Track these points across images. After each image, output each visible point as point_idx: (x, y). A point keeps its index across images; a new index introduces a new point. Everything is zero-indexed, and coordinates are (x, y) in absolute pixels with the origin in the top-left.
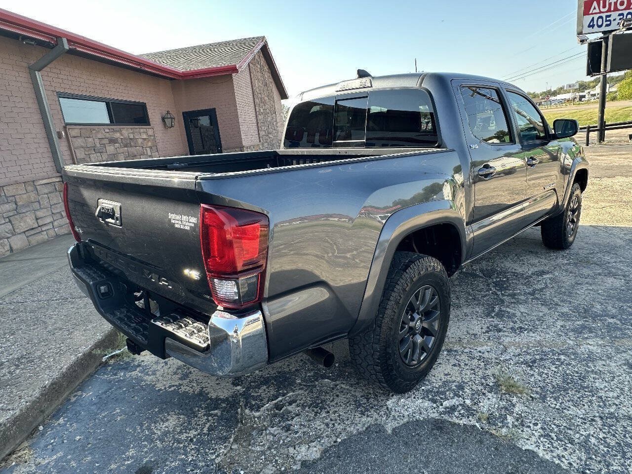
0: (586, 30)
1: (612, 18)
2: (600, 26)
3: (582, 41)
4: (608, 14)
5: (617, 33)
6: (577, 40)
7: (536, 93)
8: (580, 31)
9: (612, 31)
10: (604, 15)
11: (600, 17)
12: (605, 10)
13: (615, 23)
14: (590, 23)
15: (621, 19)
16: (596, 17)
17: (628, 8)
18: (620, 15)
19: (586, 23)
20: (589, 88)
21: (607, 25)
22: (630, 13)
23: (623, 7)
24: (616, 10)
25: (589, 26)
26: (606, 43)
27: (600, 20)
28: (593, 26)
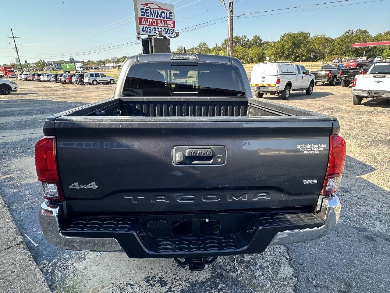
0: (141, 32)
1: (151, 29)
2: (147, 32)
3: (138, 38)
4: (150, 26)
5: (155, 37)
6: (136, 37)
7: (93, 61)
8: (138, 32)
9: (152, 36)
10: (148, 26)
11: (146, 27)
12: (148, 24)
13: (153, 32)
14: (142, 29)
15: (155, 30)
16: (145, 26)
17: (157, 25)
18: (154, 28)
19: (141, 29)
20: (121, 62)
21: (150, 32)
22: (158, 28)
23: (155, 24)
24: (152, 25)
25: (142, 31)
26: (150, 41)
27: (146, 29)
28: (144, 31)
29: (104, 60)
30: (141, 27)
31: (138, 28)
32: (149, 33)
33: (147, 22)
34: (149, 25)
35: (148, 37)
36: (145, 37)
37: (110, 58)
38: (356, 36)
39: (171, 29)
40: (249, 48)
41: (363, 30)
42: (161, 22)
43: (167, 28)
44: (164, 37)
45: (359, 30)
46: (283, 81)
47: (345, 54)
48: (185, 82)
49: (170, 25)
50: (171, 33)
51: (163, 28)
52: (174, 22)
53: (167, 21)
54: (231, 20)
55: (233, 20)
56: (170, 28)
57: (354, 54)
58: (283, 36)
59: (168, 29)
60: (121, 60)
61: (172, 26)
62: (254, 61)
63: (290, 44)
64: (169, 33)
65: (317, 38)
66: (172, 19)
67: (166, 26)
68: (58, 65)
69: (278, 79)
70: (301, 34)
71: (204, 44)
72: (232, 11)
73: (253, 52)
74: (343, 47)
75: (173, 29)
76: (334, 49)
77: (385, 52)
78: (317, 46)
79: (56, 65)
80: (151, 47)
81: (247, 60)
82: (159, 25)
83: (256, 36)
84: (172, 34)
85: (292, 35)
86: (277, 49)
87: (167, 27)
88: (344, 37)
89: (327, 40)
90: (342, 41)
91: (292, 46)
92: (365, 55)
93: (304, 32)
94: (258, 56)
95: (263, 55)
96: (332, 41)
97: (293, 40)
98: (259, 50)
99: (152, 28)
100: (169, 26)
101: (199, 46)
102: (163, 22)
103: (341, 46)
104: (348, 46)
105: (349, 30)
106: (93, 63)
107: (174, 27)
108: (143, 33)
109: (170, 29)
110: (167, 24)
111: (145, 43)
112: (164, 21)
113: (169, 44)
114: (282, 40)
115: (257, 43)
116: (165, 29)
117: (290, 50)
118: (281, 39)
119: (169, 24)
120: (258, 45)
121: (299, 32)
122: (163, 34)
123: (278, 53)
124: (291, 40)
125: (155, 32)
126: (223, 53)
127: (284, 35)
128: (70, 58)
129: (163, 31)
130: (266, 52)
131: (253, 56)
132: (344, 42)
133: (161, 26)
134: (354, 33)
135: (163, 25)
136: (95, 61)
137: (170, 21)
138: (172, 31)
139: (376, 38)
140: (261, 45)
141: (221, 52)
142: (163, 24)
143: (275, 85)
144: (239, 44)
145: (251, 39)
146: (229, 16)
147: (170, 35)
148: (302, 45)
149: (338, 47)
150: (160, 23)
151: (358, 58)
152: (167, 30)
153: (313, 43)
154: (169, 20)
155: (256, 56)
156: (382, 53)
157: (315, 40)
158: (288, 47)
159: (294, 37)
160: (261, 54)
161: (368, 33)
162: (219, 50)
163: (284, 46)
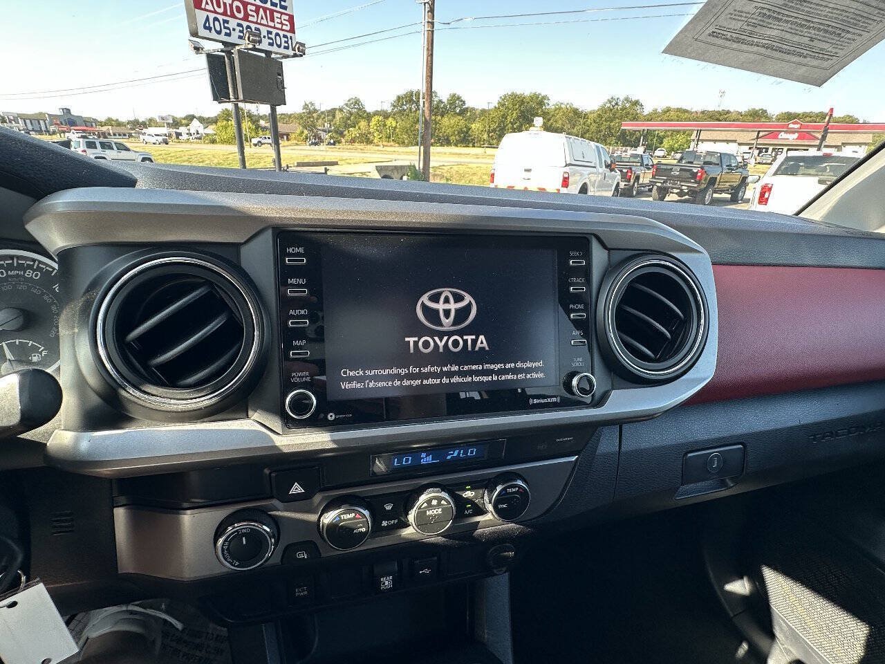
0: (202, 31)
1: (230, 26)
2: (218, 33)
3: (197, 49)
4: (225, 18)
5: (242, 49)
7: (120, 120)
8: (194, 31)
9: (234, 45)
10: (221, 18)
11: (216, 19)
12: (221, 10)
13: (235, 34)
14: (205, 23)
15: (240, 31)
16: (212, 16)
17: (246, 18)
18: (239, 25)
19: (201, 21)
20: (182, 125)
21: (228, 35)
22: (248, 27)
23: (241, 15)
24: (233, 16)
25: (205, 27)
26: (229, 59)
27: (217, 23)
28: (210, 29)
29: (143, 120)
30: (201, 16)
31: (192, 19)
32: (222, 37)
33: (219, 6)
34: (225, 13)
35: (223, 47)
36: (214, 47)
37: (156, 116)
38: (622, 109)
39: (285, 36)
40: (442, 116)
41: (633, 100)
42: (257, 12)
43: (274, 31)
44: (268, 53)
45: (627, 99)
46: (576, 183)
47: (605, 140)
48: (323, 171)
49: (282, 24)
50: (283, 44)
51: (264, 30)
52: (291, 19)
53: (272, 12)
54: (430, 32)
55: (433, 31)
56: (282, 33)
57: (619, 143)
58: (503, 97)
59: (277, 34)
60: (184, 122)
61: (288, 28)
62: (451, 141)
63: (514, 115)
64: (279, 46)
65: (559, 108)
66: (285, 8)
67: (271, 24)
68: (33, 121)
69: (566, 176)
70: (535, 97)
71: (357, 102)
72: (432, 11)
73: (448, 123)
74: (603, 128)
75: (289, 35)
76: (588, 131)
77: (665, 141)
78: (560, 122)
79: (28, 121)
80: (232, 76)
81: (439, 139)
82: (250, 18)
83: (454, 95)
84: (287, 48)
85: (519, 98)
86: (493, 121)
87: (274, 28)
88: (603, 110)
89: (576, 112)
90: (599, 116)
91: (518, 118)
92: (643, 145)
93: (539, 94)
94: (459, 133)
95: (467, 133)
96: (586, 116)
97: (520, 106)
98: (460, 122)
99: (233, 23)
100: (279, 26)
101: (347, 105)
102: (261, 11)
103: (600, 125)
104: (609, 127)
105: (612, 98)
106: (119, 124)
107: (292, 30)
108: (205, 33)
109: (282, 36)
110: (272, 20)
111: (216, 65)
112: (265, 9)
113: (279, 75)
114: (503, 105)
115: (456, 107)
116: (269, 33)
117: (515, 126)
118: (499, 103)
119: (279, 21)
120: (458, 111)
121: (531, 93)
122: (264, 45)
123: (494, 131)
124: (517, 106)
125: (240, 37)
126: (393, 122)
127: (505, 96)
128: (63, 109)
129: (264, 37)
130: (473, 126)
131: (449, 131)
132: (603, 119)
133: (256, 23)
134: (620, 103)
135: (264, 22)
136: (123, 119)
137: (282, 13)
138: (286, 42)
139: (650, 117)
140: (463, 111)
141: (390, 119)
142: (262, 18)
143: (559, 190)
145: (445, 100)
146: (423, 22)
147: (282, 50)
149: (593, 127)
150: (254, 14)
151: (629, 148)
152: (273, 36)
153: (553, 115)
154: (278, 9)
155: (456, 132)
156: (661, 143)
157: (557, 112)
158: (512, 120)
159: (522, 102)
160: (465, 129)
161: (642, 105)
162: (386, 115)
163: (505, 117)
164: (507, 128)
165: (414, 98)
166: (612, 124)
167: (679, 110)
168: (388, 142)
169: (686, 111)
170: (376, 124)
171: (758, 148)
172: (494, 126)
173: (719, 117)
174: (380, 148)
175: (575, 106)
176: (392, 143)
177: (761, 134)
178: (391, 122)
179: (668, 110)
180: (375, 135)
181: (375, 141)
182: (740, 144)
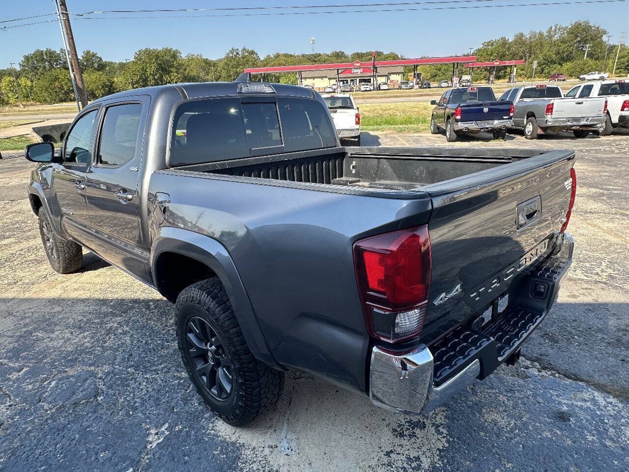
38: (242, 58)
41: (249, 50)
45: (244, 50)
54: (66, 21)
55: (68, 20)
58: (138, 53)
62: (97, 95)
63: (153, 68)
65: (191, 59)
70: (167, 51)
73: (90, 79)
74: (231, 73)
78: (195, 71)
83: (88, 52)
85: (153, 53)
86: (134, 74)
88: (228, 59)
89: (206, 62)
90: (226, 64)
91: (157, 70)
93: (171, 49)
94: (103, 87)
95: (111, 86)
96: (215, 64)
97: (156, 60)
98: (102, 77)
103: (228, 71)
105: (232, 49)
114: (139, 60)
115: (93, 63)
117: (156, 77)
118: (136, 58)
120: (96, 67)
121: (163, 48)
123: (137, 82)
124: (154, 60)
126: (27, 81)
127: (140, 51)
130: (115, 79)
131: (93, 86)
132: (230, 66)
134: (240, 53)
139: (267, 62)
140: (102, 67)
141: (23, 79)
144: (57, 65)
146: (58, 13)
148: (173, 70)
153: (188, 66)
155: (100, 87)
157: (190, 62)
158: (152, 73)
159: (157, 57)
160: (108, 83)
161: (257, 54)
162: (18, 75)
163: (144, 70)
164: (149, 79)
165: (45, 57)
166: (238, 70)
167: (286, 55)
168: (28, 101)
169: (291, 56)
170: (8, 85)
171: (341, 81)
172: (136, 78)
173: (315, 59)
174: (21, 108)
175: (204, 57)
176: (32, 102)
177: (340, 71)
178: (23, 81)
179: (277, 56)
180: (10, 95)
181: (11, 101)
182: (330, 79)
